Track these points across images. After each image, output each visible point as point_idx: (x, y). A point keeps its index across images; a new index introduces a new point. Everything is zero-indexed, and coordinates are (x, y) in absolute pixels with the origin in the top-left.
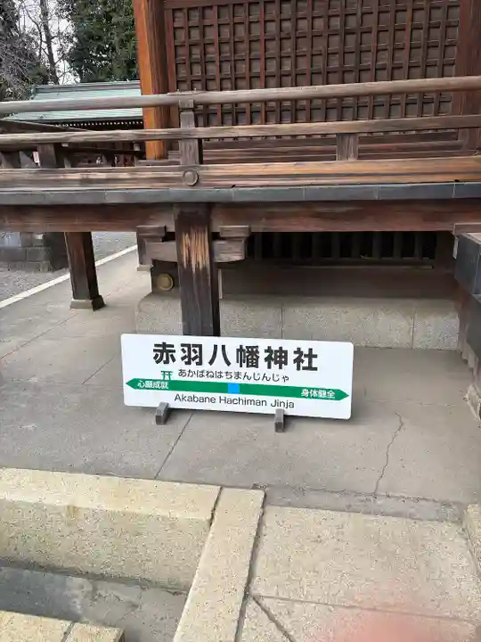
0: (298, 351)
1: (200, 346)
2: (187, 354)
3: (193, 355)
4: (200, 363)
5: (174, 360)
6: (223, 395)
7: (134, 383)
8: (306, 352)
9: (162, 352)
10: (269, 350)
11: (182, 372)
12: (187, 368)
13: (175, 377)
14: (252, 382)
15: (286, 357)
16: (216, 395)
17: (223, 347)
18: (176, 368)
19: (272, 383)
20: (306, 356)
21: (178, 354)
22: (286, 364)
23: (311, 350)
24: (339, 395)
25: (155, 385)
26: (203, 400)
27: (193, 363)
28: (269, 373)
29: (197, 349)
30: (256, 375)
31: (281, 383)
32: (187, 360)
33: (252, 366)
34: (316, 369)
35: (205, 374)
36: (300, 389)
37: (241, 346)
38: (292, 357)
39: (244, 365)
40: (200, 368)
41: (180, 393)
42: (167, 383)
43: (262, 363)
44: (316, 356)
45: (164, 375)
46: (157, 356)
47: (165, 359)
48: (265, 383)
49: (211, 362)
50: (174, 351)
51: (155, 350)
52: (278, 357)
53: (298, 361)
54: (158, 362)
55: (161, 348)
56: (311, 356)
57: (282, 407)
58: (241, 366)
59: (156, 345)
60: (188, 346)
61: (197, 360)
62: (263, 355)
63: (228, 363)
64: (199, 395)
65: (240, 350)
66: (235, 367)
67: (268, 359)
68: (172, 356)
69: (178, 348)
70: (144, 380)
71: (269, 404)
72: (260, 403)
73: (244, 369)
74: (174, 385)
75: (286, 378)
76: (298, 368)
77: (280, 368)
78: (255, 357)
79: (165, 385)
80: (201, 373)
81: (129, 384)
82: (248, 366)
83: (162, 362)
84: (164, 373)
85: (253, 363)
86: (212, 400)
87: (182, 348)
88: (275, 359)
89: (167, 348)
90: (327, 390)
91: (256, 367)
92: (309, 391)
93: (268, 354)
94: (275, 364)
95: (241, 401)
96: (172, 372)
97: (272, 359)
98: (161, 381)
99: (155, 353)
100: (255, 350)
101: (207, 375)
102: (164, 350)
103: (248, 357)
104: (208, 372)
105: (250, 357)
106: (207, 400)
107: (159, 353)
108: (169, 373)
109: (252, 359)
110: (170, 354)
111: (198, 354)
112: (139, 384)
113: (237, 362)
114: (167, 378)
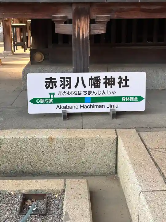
0: (120, 78)
1: (70, 78)
2: (63, 83)
3: (66, 83)
4: (70, 88)
5: (56, 86)
6: (82, 104)
7: (34, 101)
8: (124, 78)
9: (49, 82)
10: (106, 78)
11: (60, 93)
12: (63, 90)
13: (57, 96)
14: (97, 96)
15: (114, 81)
16: (79, 104)
17: (82, 78)
18: (57, 91)
19: (107, 95)
20: (124, 80)
21: (58, 83)
22: (114, 85)
23: (126, 77)
24: (140, 99)
25: (46, 101)
26: (72, 107)
27: (66, 87)
28: (106, 90)
29: (68, 80)
30: (99, 91)
31: (112, 95)
32: (63, 86)
34: (128, 86)
35: (72, 93)
36: (121, 97)
37: (91, 77)
38: (117, 81)
39: (93, 87)
40: (70, 90)
41: (59, 104)
42: (52, 99)
43: (102, 85)
44: (128, 80)
45: (51, 95)
47: (51, 86)
48: (104, 95)
49: (76, 87)
50: (56, 82)
51: (46, 82)
52: (110, 82)
53: (120, 83)
54: (47, 88)
55: (49, 80)
56: (126, 80)
57: (112, 108)
58: (91, 88)
59: (46, 79)
60: (64, 78)
61: (69, 86)
62: (102, 81)
63: (85, 87)
64: (69, 105)
65: (91, 79)
66: (88, 88)
67: (105, 83)
68: (55, 84)
69: (58, 80)
70: (40, 99)
71: (106, 107)
72: (101, 107)
73: (93, 89)
74: (56, 101)
75: (114, 92)
76: (120, 87)
77: (111, 87)
78: (98, 82)
79: (51, 101)
80: (70, 93)
81: (31, 101)
82: (95, 87)
83: (50, 88)
84: (50, 94)
85: (98, 85)
86: (77, 107)
87: (61, 79)
88: (109, 83)
89: (52, 80)
90: (134, 97)
91: (99, 87)
92: (126, 98)
93: (105, 80)
94: (109, 85)
95: (92, 106)
96: (55, 93)
97: (107, 83)
98: (48, 98)
99: (46, 83)
100: (98, 78)
101: (74, 93)
102: (51, 81)
103: (95, 82)
104: (74, 92)
105: (96, 82)
106: (74, 107)
107: (48, 83)
108: (54, 94)
109: (97, 83)
110: (54, 83)
111: (69, 82)
112: (37, 101)
113: (90, 86)
114: (52, 96)
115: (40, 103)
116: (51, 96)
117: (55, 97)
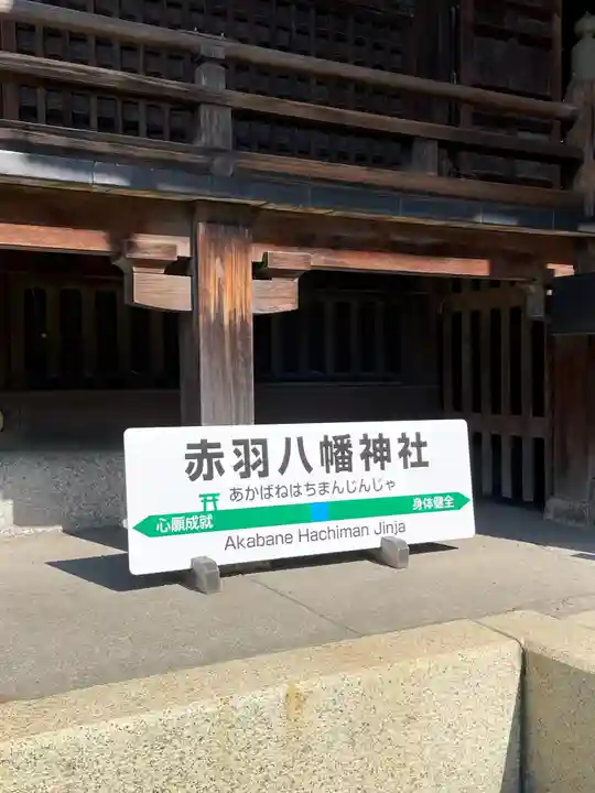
0: (404, 439)
1: (263, 442)
2: (242, 457)
3: (253, 459)
4: (264, 474)
5: (221, 471)
6: (303, 527)
7: (150, 527)
8: (413, 439)
9: (200, 458)
10: (365, 441)
11: (235, 492)
12: (244, 484)
13: (225, 504)
14: (346, 497)
15: (388, 449)
16: (292, 529)
17: (300, 441)
18: (226, 485)
19: (372, 495)
20: (413, 445)
21: (229, 461)
22: (389, 461)
23: (418, 435)
24: (458, 501)
25: (190, 524)
26: (272, 541)
27: (254, 473)
28: (368, 478)
29: (259, 447)
30: (350, 483)
31: (386, 493)
32: (243, 469)
33: (344, 469)
34: (426, 464)
35: (273, 492)
36: (411, 499)
37: (326, 437)
38: (396, 448)
39: (333, 468)
40: (265, 482)
41: (234, 533)
42: (210, 517)
43: (357, 462)
44: (425, 444)
45: (205, 501)
46: (191, 465)
47: (205, 471)
48: (363, 495)
49: (282, 470)
50: (221, 455)
51: (188, 457)
52: (377, 452)
53: (404, 454)
54: (193, 478)
55: (199, 451)
56: (420, 444)
57: (390, 534)
58: (328, 471)
59: (190, 446)
60: (244, 443)
61: (260, 468)
62: (357, 449)
63: (309, 468)
64: (265, 531)
65: (325, 444)
66: (319, 474)
67: (365, 456)
68: (218, 464)
69: (227, 448)
70: (169, 518)
71: (371, 532)
72: (358, 532)
73: (334, 477)
74: (224, 520)
75: (390, 484)
76: (406, 466)
77: (383, 468)
78: (346, 454)
79: (207, 522)
80: (267, 492)
81: (142, 527)
82: (338, 470)
83: (201, 477)
84: (205, 498)
85: (345, 465)
86: (288, 539)
87: (234, 447)
88: (375, 455)
89: (210, 451)
90: (444, 495)
91: (350, 469)
92: (422, 500)
93: (365, 446)
94: (375, 462)
95: (331, 533)
96: (218, 494)
97: (370, 455)
98: (199, 514)
99: (189, 461)
100: (345, 441)
101: (278, 493)
102: (204, 455)
103: (338, 454)
104: (278, 488)
105: (340, 454)
106: (280, 538)
107: (195, 461)
108: (214, 498)
109: (343, 457)
110: (215, 460)
111: (261, 456)
112: (159, 527)
113: (322, 465)
114: (210, 507)
115: (170, 533)
116: (208, 503)
117: (219, 508)
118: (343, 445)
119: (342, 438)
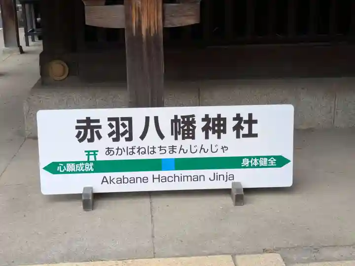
0: (238, 118)
1: (130, 120)
2: (114, 129)
3: (122, 130)
4: (130, 139)
5: (100, 137)
6: (156, 173)
7: (53, 168)
8: (246, 118)
9: (85, 128)
10: (206, 118)
11: (109, 150)
12: (115, 145)
13: (102, 157)
14: (188, 155)
15: (224, 125)
16: (149, 174)
17: (156, 118)
18: (102, 147)
19: (209, 155)
20: (245, 122)
21: (105, 130)
22: (225, 133)
23: (250, 115)
24: (281, 161)
25: (79, 168)
27: (122, 139)
28: (207, 144)
29: (126, 123)
30: (193, 147)
31: (220, 154)
32: (114, 136)
33: (188, 138)
34: (256, 135)
35: (136, 151)
36: (240, 159)
37: (176, 116)
38: (231, 124)
39: (180, 137)
40: (130, 144)
41: (108, 175)
42: (92, 164)
43: (199, 133)
44: (256, 122)
45: (88, 155)
46: (80, 133)
47: (89, 136)
48: (203, 155)
49: (142, 137)
50: (100, 127)
51: (77, 128)
52: (216, 126)
53: (237, 128)
54: (81, 141)
55: (85, 124)
56: (251, 121)
58: (176, 139)
59: (79, 121)
60: (116, 120)
61: (127, 135)
62: (199, 124)
63: (162, 136)
65: (175, 121)
66: (169, 140)
67: (206, 129)
68: (98, 133)
69: (104, 123)
70: (65, 163)
71: (207, 179)
72: (198, 178)
73: (180, 142)
74: (100, 167)
75: (224, 148)
76: (238, 136)
77: (219, 137)
78: (191, 128)
79: (89, 167)
80: (131, 150)
81: (48, 168)
82: (184, 138)
83: (86, 140)
84: (88, 153)
85: (189, 134)
86: (144, 180)
87: (109, 122)
88: (213, 128)
89: (92, 124)
90: (268, 157)
91: (193, 138)
92: (250, 160)
93: (206, 123)
94: (213, 133)
95: (177, 178)
96: (97, 151)
97: (210, 128)
98: (85, 162)
99: (77, 130)
100: (191, 119)
101: (139, 151)
102: (88, 126)
103: (184, 128)
104: (139, 149)
105: (186, 128)
106: (139, 179)
107: (82, 131)
108: (95, 153)
109: (188, 130)
110: (95, 130)
111: (127, 128)
112: (59, 168)
113: (172, 134)
114: (92, 158)
115: (65, 172)
116: (90, 156)
117: (97, 160)
118: (189, 121)
119: (188, 117)
